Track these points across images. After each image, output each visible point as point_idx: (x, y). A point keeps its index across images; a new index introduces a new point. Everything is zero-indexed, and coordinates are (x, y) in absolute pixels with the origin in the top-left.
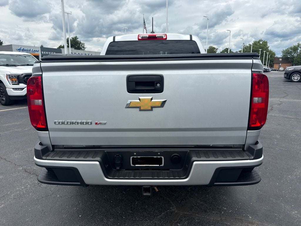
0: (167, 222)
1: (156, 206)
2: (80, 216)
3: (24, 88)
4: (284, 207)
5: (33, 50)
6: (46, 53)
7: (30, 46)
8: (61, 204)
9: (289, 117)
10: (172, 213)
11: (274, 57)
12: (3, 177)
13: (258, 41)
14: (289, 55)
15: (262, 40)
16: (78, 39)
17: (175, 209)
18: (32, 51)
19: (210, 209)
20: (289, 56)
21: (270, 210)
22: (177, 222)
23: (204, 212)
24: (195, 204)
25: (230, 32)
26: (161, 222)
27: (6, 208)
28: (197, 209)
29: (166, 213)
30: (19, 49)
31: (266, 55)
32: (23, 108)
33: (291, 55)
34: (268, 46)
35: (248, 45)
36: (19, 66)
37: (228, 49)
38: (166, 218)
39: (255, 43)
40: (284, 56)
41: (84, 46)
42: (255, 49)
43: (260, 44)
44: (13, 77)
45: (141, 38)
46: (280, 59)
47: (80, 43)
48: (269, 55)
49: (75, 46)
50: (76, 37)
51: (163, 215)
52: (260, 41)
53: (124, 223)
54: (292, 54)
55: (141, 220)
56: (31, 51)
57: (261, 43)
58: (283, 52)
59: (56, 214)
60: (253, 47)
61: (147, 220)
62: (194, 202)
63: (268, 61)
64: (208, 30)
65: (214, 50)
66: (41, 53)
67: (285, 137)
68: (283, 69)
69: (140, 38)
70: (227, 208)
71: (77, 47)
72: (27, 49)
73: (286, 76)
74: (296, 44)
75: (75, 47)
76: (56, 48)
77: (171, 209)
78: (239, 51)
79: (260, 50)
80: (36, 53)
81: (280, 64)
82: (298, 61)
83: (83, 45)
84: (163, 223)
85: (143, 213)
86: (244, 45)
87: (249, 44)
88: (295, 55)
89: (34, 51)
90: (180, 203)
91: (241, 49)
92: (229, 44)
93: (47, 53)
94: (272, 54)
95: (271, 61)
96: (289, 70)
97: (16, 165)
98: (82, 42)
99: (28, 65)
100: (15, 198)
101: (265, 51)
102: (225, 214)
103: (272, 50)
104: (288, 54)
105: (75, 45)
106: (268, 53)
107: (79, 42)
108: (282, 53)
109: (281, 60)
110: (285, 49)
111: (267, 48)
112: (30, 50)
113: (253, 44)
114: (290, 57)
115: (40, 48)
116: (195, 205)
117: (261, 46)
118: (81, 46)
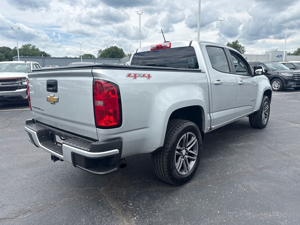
16: (238, 43)
41: (244, 50)
47: (240, 46)
50: (237, 41)
83: (242, 49)
118: (241, 49)
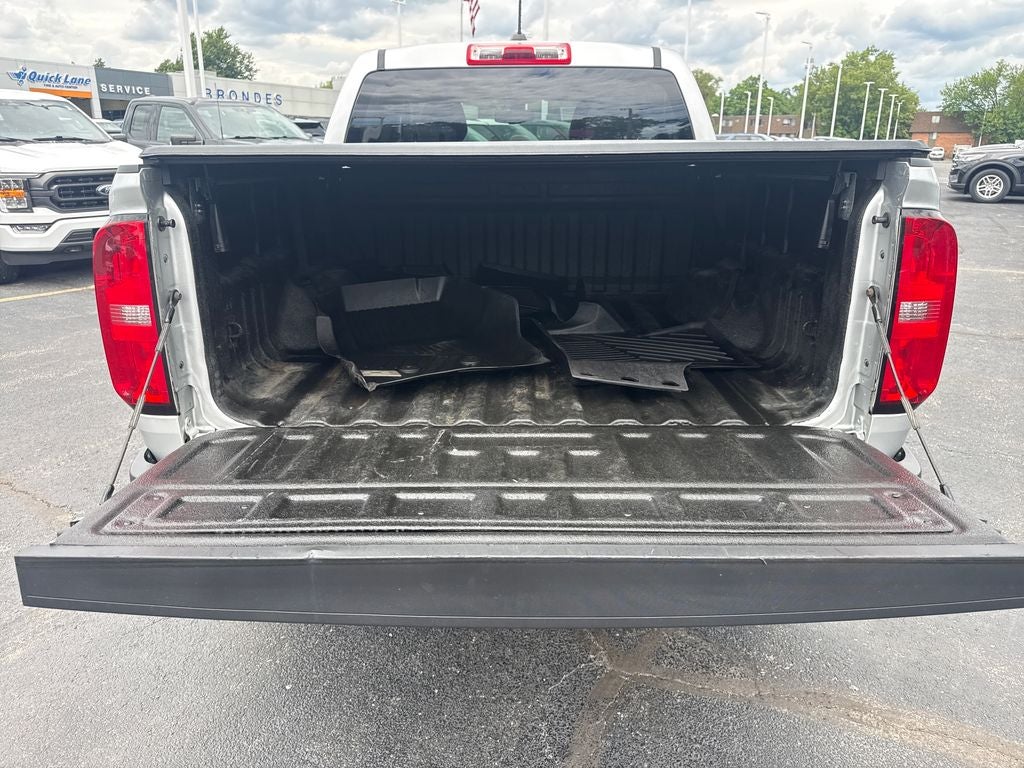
0: (582, 704)
1: (541, 651)
2: (288, 687)
3: (50, 225)
4: (965, 652)
5: (69, 79)
6: (116, 89)
7: (57, 65)
8: (218, 646)
9: (969, 329)
10: (594, 673)
11: (914, 109)
12: (7, 549)
13: (861, 52)
14: (965, 103)
15: (876, 47)
16: (227, 40)
17: (605, 659)
18: (66, 81)
19: (722, 660)
20: (964, 109)
21: (917, 663)
22: (616, 706)
23: (700, 671)
24: (670, 643)
25: (768, 19)
26: (560, 706)
27: (33, 659)
28: (679, 660)
29: (574, 674)
30: (18, 75)
31: (887, 103)
32: (51, 293)
33: (974, 104)
34: (896, 70)
35: (827, 68)
36: (26, 142)
37: (756, 80)
38: (578, 690)
39: (851, 62)
40: (949, 106)
41: (251, 65)
42: (850, 81)
43: (868, 62)
44: (9, 185)
45: (478, 59)
46: (934, 117)
47: (237, 52)
48: (896, 104)
49: (218, 62)
50: (221, 30)
51: (565, 683)
52: (868, 51)
53: (438, 710)
54: (976, 102)
55: (494, 702)
56: (62, 81)
57: (872, 58)
58: (947, 92)
59: (206, 680)
60: (844, 73)
61: (513, 701)
62: (666, 635)
63: (893, 125)
64: (690, 9)
65: (709, 84)
66: (99, 88)
67: (958, 405)
68: (943, 152)
69: (474, 57)
70: (776, 654)
71: (225, 66)
72: (45, 74)
73: (956, 181)
74: (991, 65)
75: (219, 68)
76: (150, 69)
77: (591, 661)
78: (796, 88)
79: (868, 84)
80: (81, 88)
81: (935, 136)
82: (994, 126)
83: (246, 62)
84: (567, 709)
85: (499, 674)
86: (814, 67)
87: (831, 64)
88: (987, 104)
89: (74, 80)
90: (621, 638)
91: (802, 82)
92: (764, 61)
93: (119, 88)
94: (908, 100)
95: (904, 123)
96: (969, 159)
97: (49, 505)
98: (243, 49)
99: (59, 139)
100: (59, 626)
101: (883, 90)
102: (772, 676)
103: (907, 86)
104: (964, 99)
105: (218, 59)
106: (894, 96)
107: (232, 50)
108: (943, 97)
109: (936, 119)
110: (951, 83)
111: (893, 79)
112: (58, 78)
113: (842, 62)
114: (968, 110)
115: (94, 71)
116: (671, 647)
117: (872, 69)
118: (241, 62)
